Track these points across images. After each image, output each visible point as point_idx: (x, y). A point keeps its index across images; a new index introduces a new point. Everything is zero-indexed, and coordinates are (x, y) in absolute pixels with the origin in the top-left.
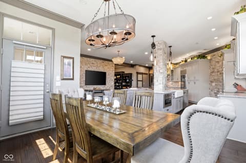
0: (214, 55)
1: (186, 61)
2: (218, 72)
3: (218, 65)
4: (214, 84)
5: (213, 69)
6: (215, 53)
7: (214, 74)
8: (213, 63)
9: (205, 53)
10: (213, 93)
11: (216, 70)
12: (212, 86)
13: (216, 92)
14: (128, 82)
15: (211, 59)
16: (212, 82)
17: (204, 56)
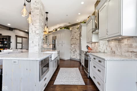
0: (73, 28)
1: (56, 30)
2: (75, 38)
3: (76, 34)
4: (73, 46)
5: (73, 36)
6: (74, 27)
7: (73, 40)
8: (73, 33)
9: (68, 26)
10: (72, 52)
11: (74, 37)
12: (72, 47)
13: (74, 51)
14: (6, 44)
15: (71, 30)
16: (72, 45)
17: (68, 28)
